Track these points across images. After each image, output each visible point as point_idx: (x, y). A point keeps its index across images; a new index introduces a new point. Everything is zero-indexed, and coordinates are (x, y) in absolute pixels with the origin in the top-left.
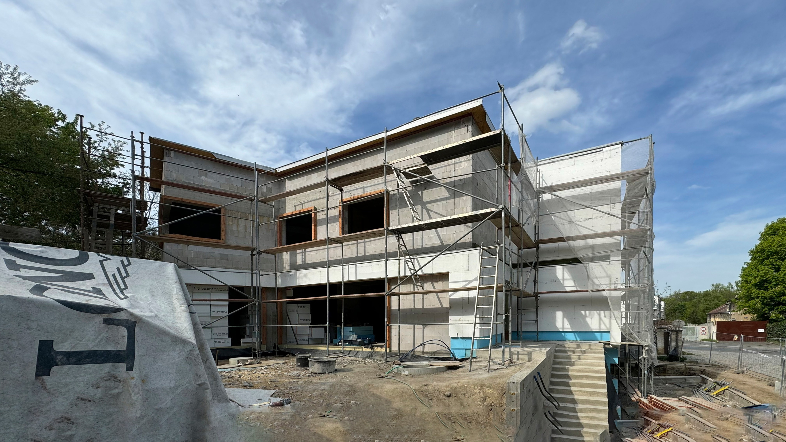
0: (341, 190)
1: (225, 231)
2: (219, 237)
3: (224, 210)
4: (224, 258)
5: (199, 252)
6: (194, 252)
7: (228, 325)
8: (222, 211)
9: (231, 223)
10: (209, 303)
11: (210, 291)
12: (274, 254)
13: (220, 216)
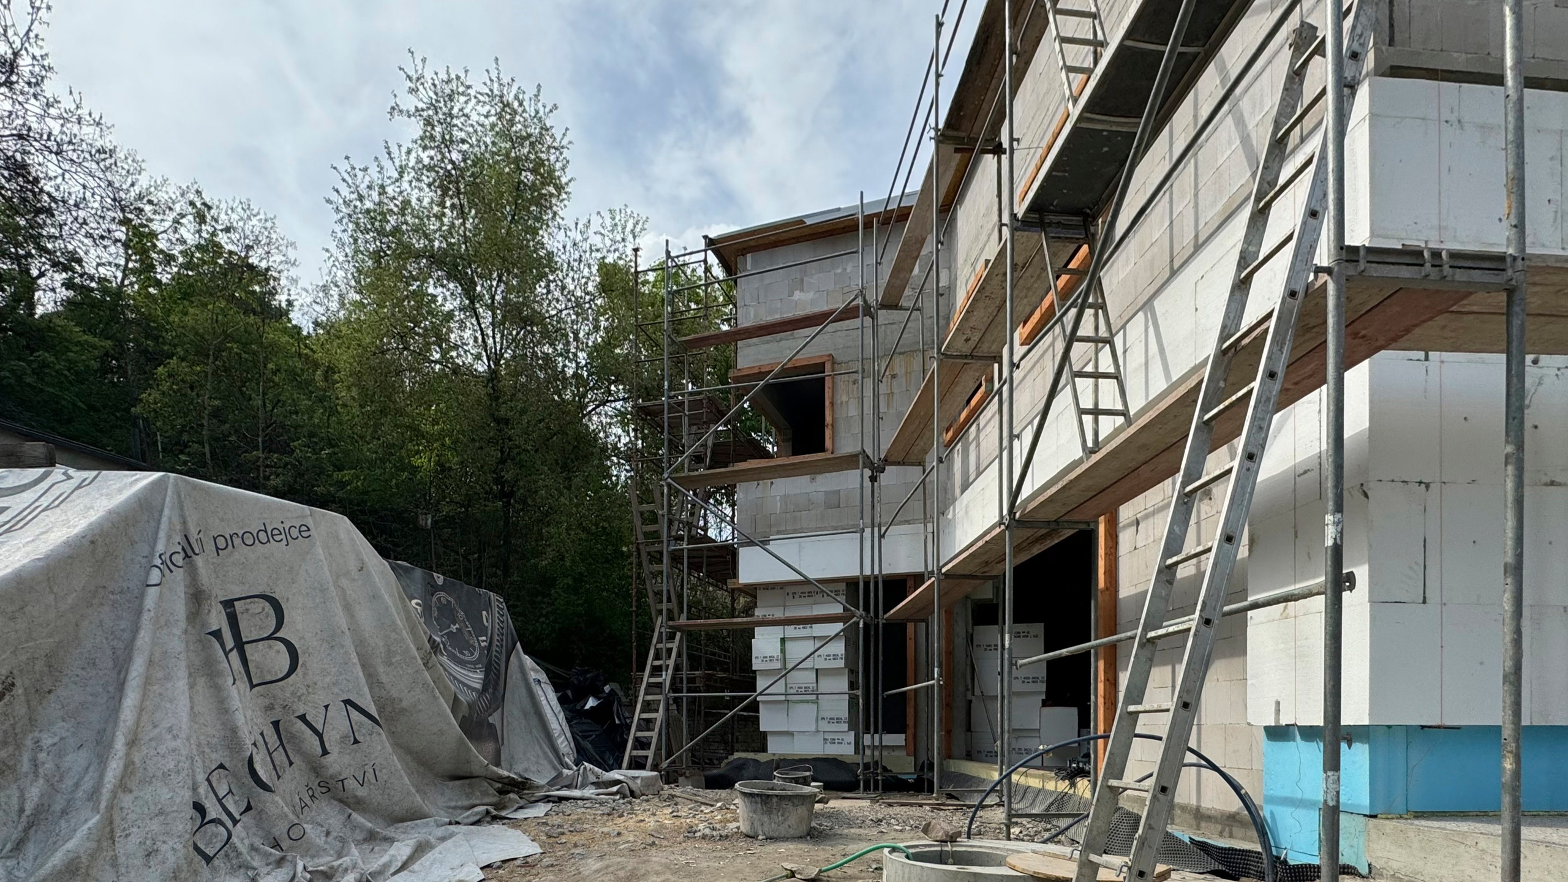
0: (999, 150)
1: (832, 426)
2: (819, 446)
3: (830, 363)
4: (834, 503)
5: (788, 494)
6: (781, 500)
7: (846, 690)
8: (828, 365)
9: (845, 399)
11: (810, 600)
12: (919, 464)
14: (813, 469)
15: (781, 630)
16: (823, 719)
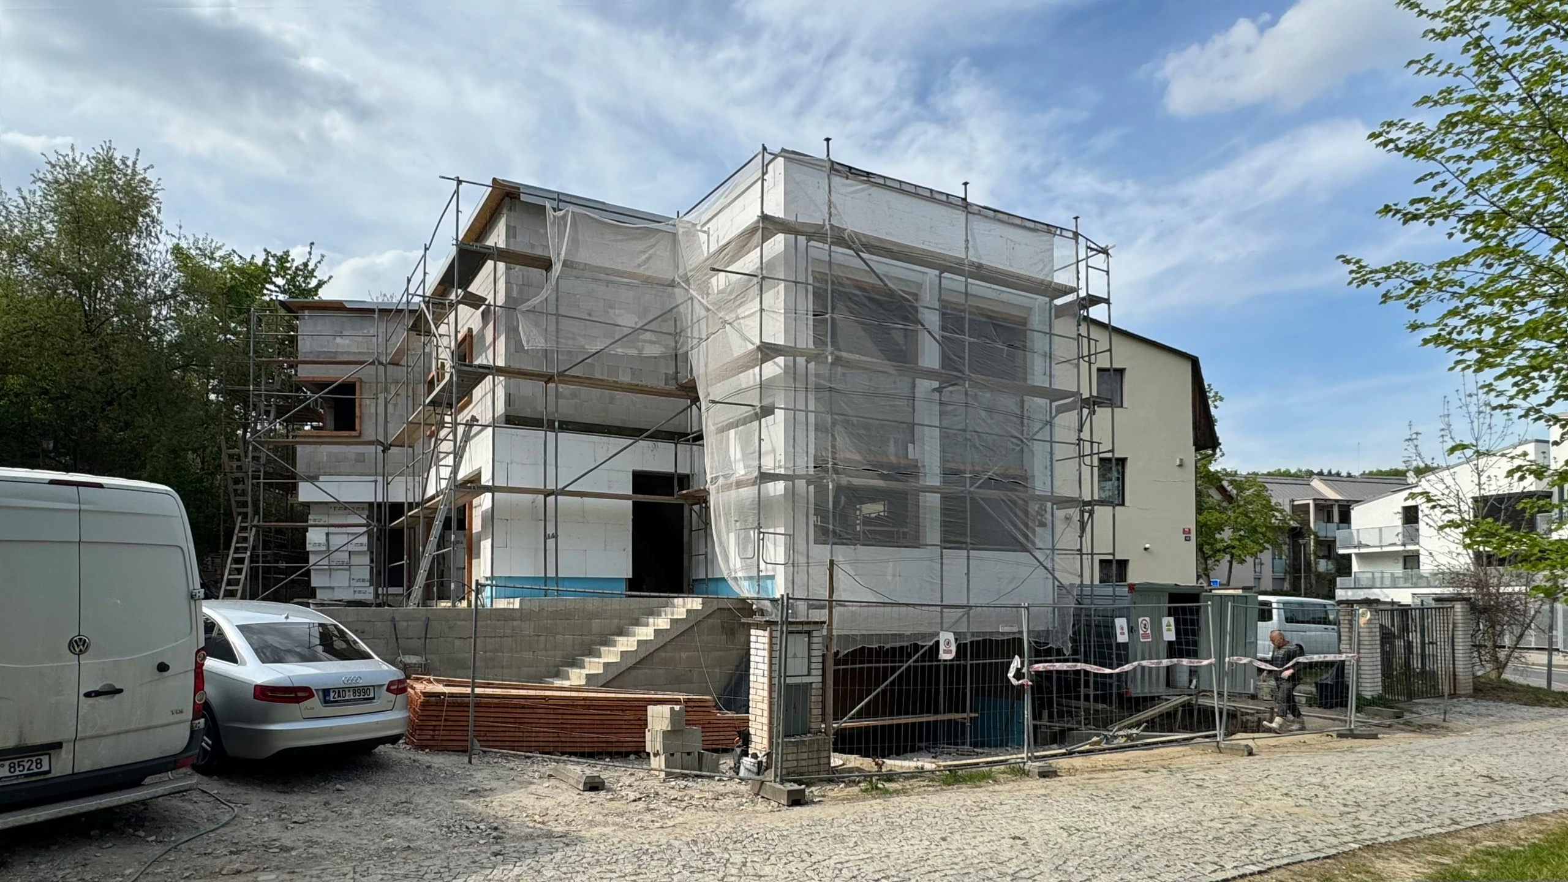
1: (360, 419)
3: (358, 386)
5: (332, 454)
6: (327, 455)
10: (345, 530)
12: (411, 448)
13: (355, 393)
14: (348, 441)
15: (326, 530)
16: (353, 579)
